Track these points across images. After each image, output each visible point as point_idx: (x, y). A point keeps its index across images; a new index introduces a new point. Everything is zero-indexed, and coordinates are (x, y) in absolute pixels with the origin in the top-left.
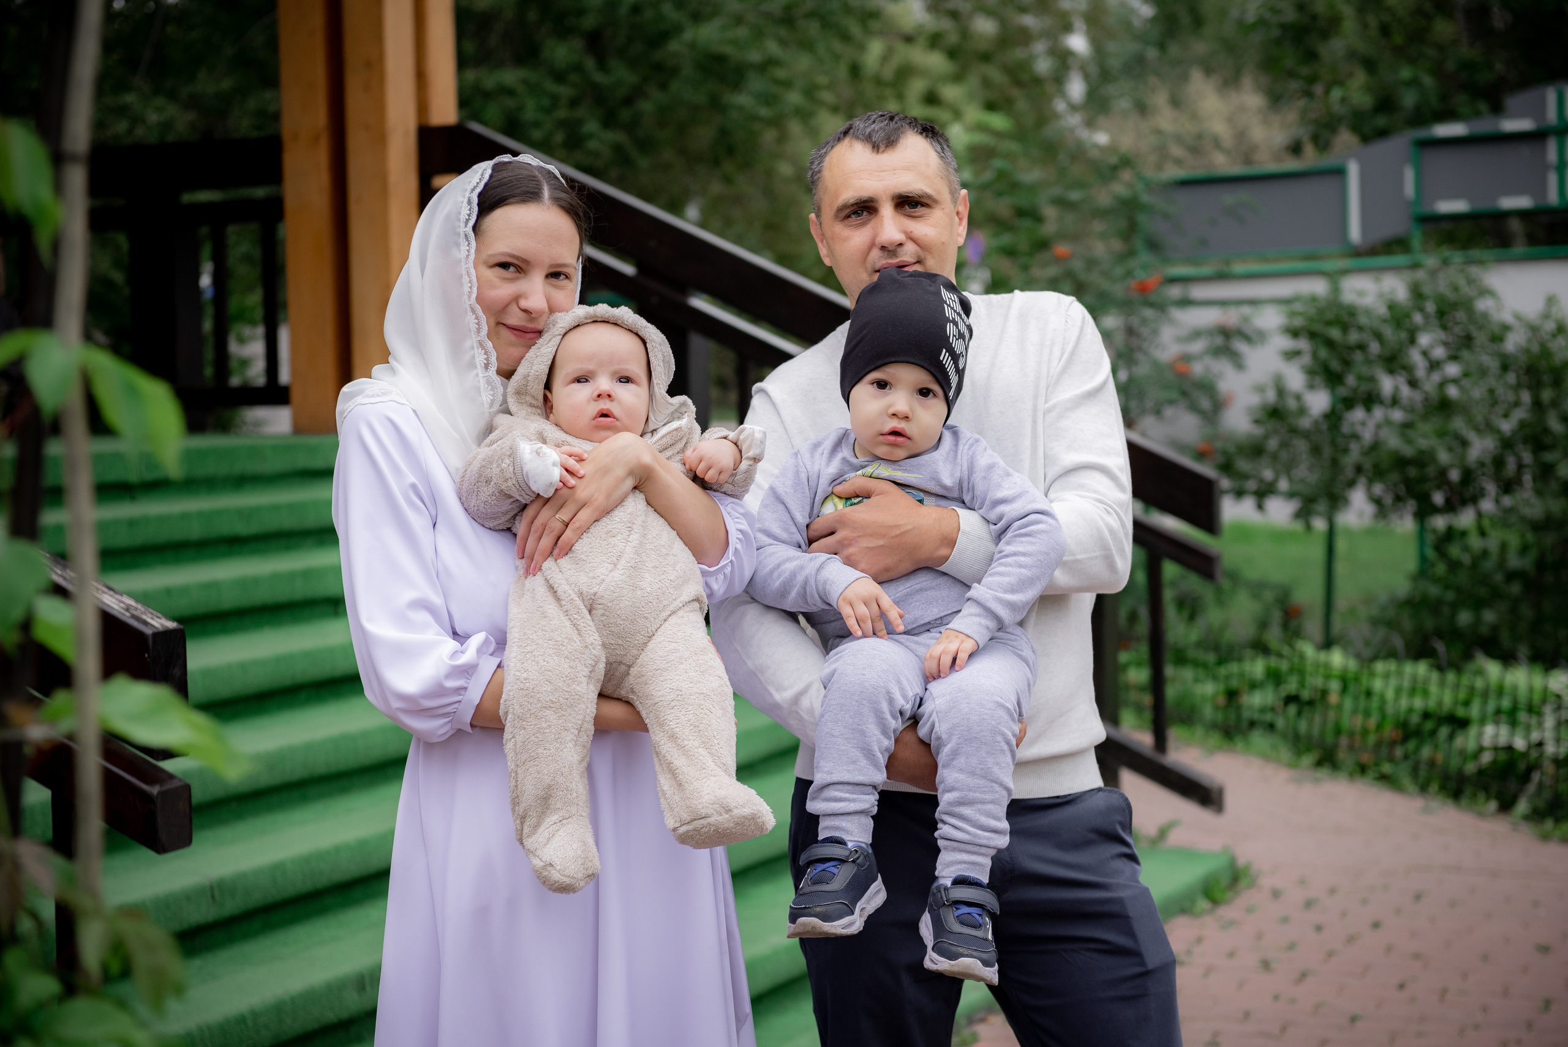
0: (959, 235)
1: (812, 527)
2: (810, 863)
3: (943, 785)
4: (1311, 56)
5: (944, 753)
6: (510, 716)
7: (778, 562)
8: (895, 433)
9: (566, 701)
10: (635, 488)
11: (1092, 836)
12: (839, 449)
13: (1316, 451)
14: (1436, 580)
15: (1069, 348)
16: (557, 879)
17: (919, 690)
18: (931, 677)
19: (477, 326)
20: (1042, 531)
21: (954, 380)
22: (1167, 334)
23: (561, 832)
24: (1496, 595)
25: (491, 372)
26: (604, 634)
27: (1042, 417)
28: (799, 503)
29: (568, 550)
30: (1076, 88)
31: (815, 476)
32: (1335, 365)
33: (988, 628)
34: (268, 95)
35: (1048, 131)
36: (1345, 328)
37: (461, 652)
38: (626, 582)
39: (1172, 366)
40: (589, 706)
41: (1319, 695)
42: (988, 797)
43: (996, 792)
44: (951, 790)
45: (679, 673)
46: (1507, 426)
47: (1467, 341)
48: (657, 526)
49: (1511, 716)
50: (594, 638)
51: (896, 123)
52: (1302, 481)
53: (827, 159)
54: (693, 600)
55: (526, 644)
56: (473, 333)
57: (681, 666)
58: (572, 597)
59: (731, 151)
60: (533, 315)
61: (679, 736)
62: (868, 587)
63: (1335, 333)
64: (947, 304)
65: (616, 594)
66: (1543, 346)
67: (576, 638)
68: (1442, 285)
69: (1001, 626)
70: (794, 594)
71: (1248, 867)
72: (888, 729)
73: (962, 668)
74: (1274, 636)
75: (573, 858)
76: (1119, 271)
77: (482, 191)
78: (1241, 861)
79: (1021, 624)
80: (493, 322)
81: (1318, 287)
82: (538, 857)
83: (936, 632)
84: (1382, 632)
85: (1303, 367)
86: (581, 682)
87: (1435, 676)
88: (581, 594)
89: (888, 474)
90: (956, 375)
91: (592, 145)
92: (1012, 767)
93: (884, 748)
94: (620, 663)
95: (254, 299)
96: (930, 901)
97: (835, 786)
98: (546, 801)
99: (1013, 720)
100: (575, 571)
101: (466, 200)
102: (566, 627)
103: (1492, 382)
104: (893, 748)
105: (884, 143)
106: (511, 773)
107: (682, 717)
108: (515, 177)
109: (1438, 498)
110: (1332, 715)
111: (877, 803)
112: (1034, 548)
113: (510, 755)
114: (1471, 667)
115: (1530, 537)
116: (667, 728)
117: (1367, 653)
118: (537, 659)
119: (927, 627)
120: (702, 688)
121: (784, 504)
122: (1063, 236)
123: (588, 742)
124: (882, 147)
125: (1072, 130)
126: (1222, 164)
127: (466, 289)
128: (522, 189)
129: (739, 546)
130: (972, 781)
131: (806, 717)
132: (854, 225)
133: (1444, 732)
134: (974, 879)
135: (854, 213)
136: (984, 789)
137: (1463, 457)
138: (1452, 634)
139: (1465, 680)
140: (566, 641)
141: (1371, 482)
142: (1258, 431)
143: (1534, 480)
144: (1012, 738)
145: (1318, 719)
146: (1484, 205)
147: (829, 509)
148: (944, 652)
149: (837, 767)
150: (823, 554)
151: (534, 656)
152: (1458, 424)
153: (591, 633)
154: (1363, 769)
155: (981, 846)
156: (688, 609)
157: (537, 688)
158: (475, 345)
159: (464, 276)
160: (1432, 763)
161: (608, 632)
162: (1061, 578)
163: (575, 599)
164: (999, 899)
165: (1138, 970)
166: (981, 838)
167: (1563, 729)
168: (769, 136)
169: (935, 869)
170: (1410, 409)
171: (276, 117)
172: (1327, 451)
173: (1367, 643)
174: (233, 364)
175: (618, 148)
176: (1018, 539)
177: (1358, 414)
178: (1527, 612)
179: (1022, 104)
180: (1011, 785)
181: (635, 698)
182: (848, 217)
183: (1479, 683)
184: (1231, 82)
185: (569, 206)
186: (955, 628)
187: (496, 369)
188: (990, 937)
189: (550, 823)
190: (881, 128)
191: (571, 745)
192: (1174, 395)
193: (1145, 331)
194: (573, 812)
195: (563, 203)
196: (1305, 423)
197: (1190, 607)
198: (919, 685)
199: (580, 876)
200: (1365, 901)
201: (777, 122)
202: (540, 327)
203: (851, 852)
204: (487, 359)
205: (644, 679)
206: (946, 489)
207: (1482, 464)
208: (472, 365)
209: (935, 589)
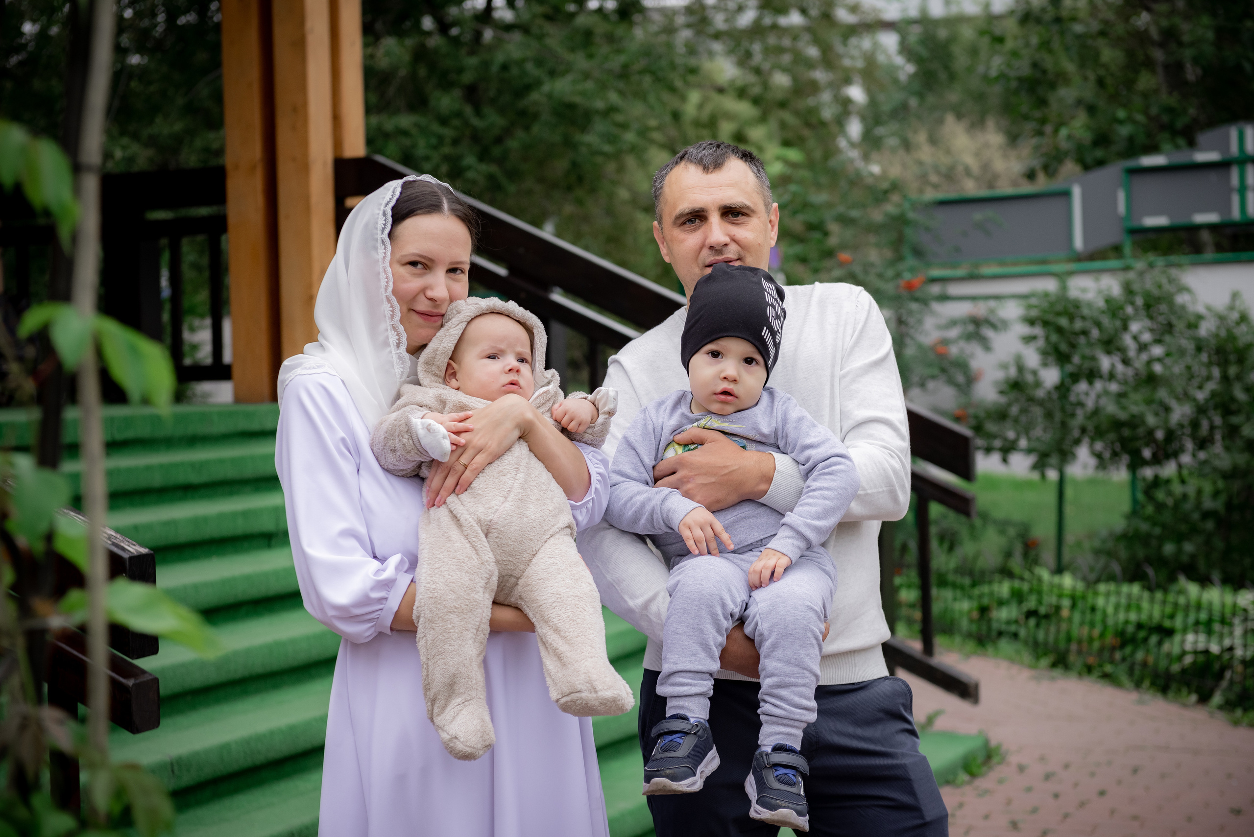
0: (771, 238)
1: (657, 468)
2: (661, 735)
3: (764, 672)
4: (1042, 102)
5: (765, 647)
6: (421, 620)
7: (630, 495)
8: (726, 393)
9: (466, 606)
10: (520, 438)
11: (881, 715)
12: (679, 407)
13: (1049, 415)
14: (1147, 519)
15: (859, 327)
16: (461, 749)
17: (745, 597)
18: (754, 587)
19: (392, 313)
20: (841, 471)
21: (772, 351)
22: (929, 323)
23: (464, 712)
24: (1194, 530)
25: (402, 349)
26: (498, 552)
27: (838, 381)
28: (647, 449)
29: (468, 486)
30: (855, 128)
31: (660, 428)
32: (1064, 347)
33: (799, 548)
34: (212, 135)
35: (832, 163)
36: (1072, 318)
37: (382, 571)
38: (515, 511)
39: (933, 348)
40: (485, 610)
41: (1053, 610)
42: (800, 681)
43: (807, 677)
44: (771, 675)
45: (557, 581)
46: (1201, 396)
47: (1169, 327)
48: (537, 467)
49: (1207, 627)
50: (489, 556)
51: (722, 149)
52: (1038, 439)
53: (667, 178)
54: (566, 527)
55: (434, 562)
56: (387, 318)
57: (560, 576)
58: (471, 524)
59: (580, 179)
60: (438, 303)
61: (562, 629)
62: (704, 515)
63: (1063, 322)
64: (766, 292)
65: (507, 521)
66: (1229, 331)
67: (474, 556)
68: (1149, 284)
69: (809, 546)
70: (643, 520)
71: (999, 747)
72: (721, 628)
73: (779, 580)
74: (1016, 564)
75: (473, 732)
76: (890, 273)
77: (394, 205)
78: (993, 743)
79: (823, 545)
80: (405, 308)
81: (1050, 285)
82: (446, 731)
83: (757, 551)
84: (1102, 561)
85: (1038, 349)
86: (478, 592)
87: (1146, 595)
88: (479, 522)
89: (718, 425)
90: (774, 348)
91: (470, 175)
92: (819, 658)
93: (719, 643)
94: (511, 575)
95: (202, 297)
96: (754, 765)
97: (679, 673)
98: (451, 687)
99: (820, 620)
100: (474, 504)
101: (381, 212)
102: (466, 548)
103: (1188, 360)
104: (725, 643)
105: (713, 165)
106: (423, 665)
107: (563, 615)
108: (420, 193)
109: (1147, 453)
110: (1064, 626)
111: (712, 687)
112: (835, 484)
113: (422, 651)
114: (1174, 587)
115: (1221, 484)
116: (551, 624)
117: (1092, 577)
118: (443, 574)
119: (750, 548)
120: (576, 592)
121: (635, 450)
122: (843, 247)
123: (484, 639)
124: (711, 169)
125: (852, 161)
126: (971, 188)
127: (383, 283)
128: (427, 203)
129: (598, 486)
130: (788, 669)
131: (654, 619)
132: (688, 230)
133: (1154, 639)
134: (789, 746)
135: (688, 221)
136: (797, 675)
137: (1166, 421)
138: (1160, 562)
139: (1171, 598)
140: (467, 559)
141: (1093, 440)
142: (1003, 400)
143: (1223, 438)
144: (819, 634)
145: (1053, 629)
146: (1181, 220)
147: (670, 454)
148: (764, 567)
149: (681, 659)
150: (666, 488)
151: (441, 571)
152: (1162, 394)
153: (486, 552)
154: (1089, 669)
155: (795, 720)
156: (563, 533)
157: (444, 597)
158: (389, 328)
159: (381, 273)
160: (1145, 664)
161: (501, 551)
162: (856, 508)
163: (474, 525)
164: (809, 765)
165: (918, 822)
166: (795, 713)
167: (1249, 636)
168: (611, 168)
169: (758, 738)
170: (1125, 382)
171: (220, 152)
172: (1058, 416)
173: (1092, 569)
174: (186, 348)
175: (491, 178)
176: (822, 477)
177: (1082, 386)
178: (1219, 544)
179: (812, 143)
180: (819, 672)
181: (523, 603)
182: (684, 223)
183: (1182, 600)
184: (977, 124)
185: (464, 216)
186: (773, 548)
187: (406, 347)
188: (802, 793)
189: (455, 705)
190: (710, 154)
191: (470, 642)
192: (935, 371)
193: (911, 321)
194: (474, 696)
195: (459, 214)
196: (1040, 393)
197: (951, 542)
198: (745, 592)
199: (479, 746)
200: (1093, 774)
201: (617, 156)
202: (443, 312)
203: (693, 726)
204: (399, 339)
205: (530, 587)
206: (764, 437)
207: (1181, 426)
208: (386, 344)
209: (756, 517)
